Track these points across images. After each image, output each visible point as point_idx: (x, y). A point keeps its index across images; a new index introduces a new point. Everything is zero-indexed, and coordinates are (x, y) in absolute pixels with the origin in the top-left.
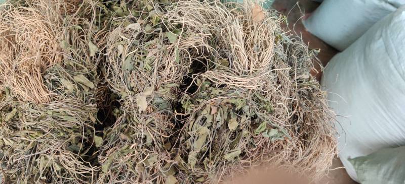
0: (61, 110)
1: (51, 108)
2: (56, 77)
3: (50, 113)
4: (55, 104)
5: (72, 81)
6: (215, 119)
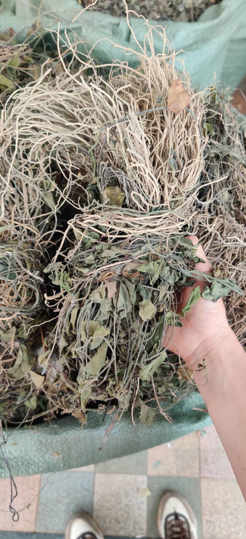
6: (115, 305)
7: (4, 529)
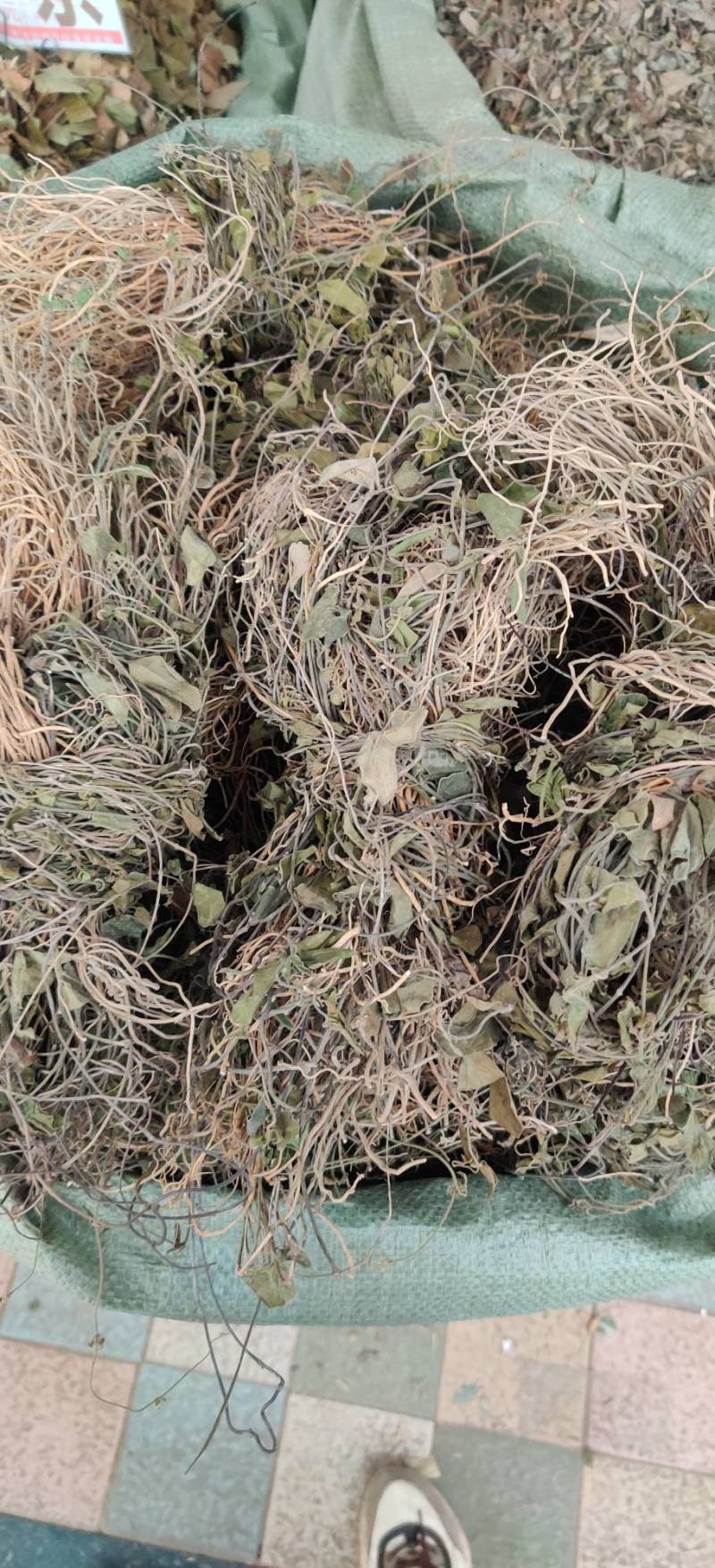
0: (86, 788)
1: (50, 780)
2: (69, 666)
3: (47, 798)
4: (62, 765)
5: (126, 680)
6: (664, 849)
7: (13, 1511)
